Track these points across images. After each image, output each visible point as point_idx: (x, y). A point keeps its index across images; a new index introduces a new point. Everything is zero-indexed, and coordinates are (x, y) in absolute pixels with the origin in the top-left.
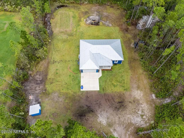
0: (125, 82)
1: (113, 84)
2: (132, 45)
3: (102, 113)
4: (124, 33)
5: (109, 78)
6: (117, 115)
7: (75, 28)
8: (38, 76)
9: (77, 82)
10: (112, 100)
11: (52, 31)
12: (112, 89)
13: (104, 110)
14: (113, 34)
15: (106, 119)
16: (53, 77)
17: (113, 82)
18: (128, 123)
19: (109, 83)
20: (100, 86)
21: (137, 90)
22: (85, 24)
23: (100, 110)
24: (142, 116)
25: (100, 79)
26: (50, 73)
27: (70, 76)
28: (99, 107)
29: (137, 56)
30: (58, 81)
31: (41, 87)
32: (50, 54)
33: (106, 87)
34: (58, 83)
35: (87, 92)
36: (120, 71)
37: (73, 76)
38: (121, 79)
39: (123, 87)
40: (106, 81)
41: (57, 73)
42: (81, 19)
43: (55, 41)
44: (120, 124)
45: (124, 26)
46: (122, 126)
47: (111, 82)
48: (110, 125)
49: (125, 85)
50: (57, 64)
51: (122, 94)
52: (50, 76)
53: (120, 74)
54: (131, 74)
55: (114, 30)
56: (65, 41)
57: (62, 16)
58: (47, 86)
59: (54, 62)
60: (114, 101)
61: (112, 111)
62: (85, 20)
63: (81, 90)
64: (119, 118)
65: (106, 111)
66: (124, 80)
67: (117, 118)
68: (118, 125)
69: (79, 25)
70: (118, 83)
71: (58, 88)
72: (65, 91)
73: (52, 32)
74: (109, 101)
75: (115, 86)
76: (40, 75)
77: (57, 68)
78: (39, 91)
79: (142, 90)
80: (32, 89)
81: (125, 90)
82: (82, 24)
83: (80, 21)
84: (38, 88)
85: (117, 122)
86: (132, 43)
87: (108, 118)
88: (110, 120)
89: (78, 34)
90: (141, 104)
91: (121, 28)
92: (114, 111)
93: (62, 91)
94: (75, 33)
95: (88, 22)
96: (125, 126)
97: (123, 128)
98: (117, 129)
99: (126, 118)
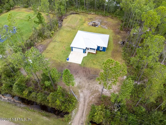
2: (119, 43)
3: (77, 78)
4: (116, 34)
5: (91, 59)
6: (88, 82)
7: (79, 26)
8: (40, 47)
9: (66, 55)
10: (88, 72)
12: (91, 66)
13: (79, 77)
15: (78, 83)
17: (94, 62)
18: (96, 90)
20: (82, 62)
22: (87, 25)
23: (76, 76)
25: (84, 58)
27: (63, 51)
28: (76, 74)
30: (52, 52)
32: (54, 37)
33: (87, 63)
34: (52, 53)
35: (71, 63)
36: (103, 56)
37: (65, 52)
40: (88, 60)
41: (54, 48)
42: (85, 22)
43: (61, 30)
44: (87, 89)
45: (117, 30)
46: (89, 90)
47: (93, 61)
48: (79, 87)
50: (56, 43)
51: (98, 70)
52: (49, 48)
53: (102, 58)
55: (108, 31)
56: (68, 31)
57: (72, 18)
59: (55, 41)
60: (89, 73)
61: (85, 79)
62: (88, 23)
63: (67, 61)
64: (89, 85)
65: (80, 78)
67: (87, 84)
68: (86, 89)
69: (82, 25)
70: (98, 63)
71: (51, 56)
72: (55, 59)
73: (62, 25)
74: (85, 72)
75: (94, 64)
76: (42, 47)
77: (55, 45)
82: (85, 24)
85: (86, 87)
86: (120, 41)
87: (80, 83)
88: (81, 84)
91: (114, 31)
92: (87, 79)
93: (53, 58)
94: (77, 28)
95: (90, 24)
96: (91, 91)
97: (89, 92)
98: (84, 92)
99: (95, 86)
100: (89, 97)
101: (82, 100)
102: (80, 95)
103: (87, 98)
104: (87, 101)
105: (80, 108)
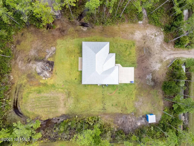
0: (127, 44)
1: (128, 55)
2: (85, 29)
3: (152, 66)
4: (67, 35)
5: (123, 58)
6: (154, 55)
7: (58, 90)
8: (119, 122)
9: (125, 87)
10: (143, 57)
11: (61, 117)
12: (133, 56)
13: (150, 65)
14: (68, 47)
15: (157, 64)
16: (120, 108)
17: (127, 54)
18: (160, 47)
19: (127, 58)
20: (130, 66)
21: (134, 35)
22: (51, 78)
23: (150, 68)
24: (155, 36)
25: (123, 66)
26: (116, 111)
27: (119, 93)
28: (148, 68)
29: (99, 27)
30: (125, 104)
31: (129, 117)
32: (94, 114)
33: (131, 61)
35: (135, 78)
36: (115, 46)
37: (120, 90)
38: (124, 47)
39: (131, 46)
40: (126, 61)
41: (116, 105)
42: (43, 84)
43: (77, 111)
44: (161, 54)
45: (57, 33)
46: (162, 53)
47: (126, 56)
48: (161, 61)
49: (130, 44)
50: (106, 106)
51: (137, 49)
52: (119, 111)
53: (119, 47)
54: (119, 37)
55: (62, 45)
56: (77, 100)
57: (37, 107)
58: (129, 112)
59: (104, 109)
60: (144, 56)
61: (151, 58)
62: (44, 78)
64: (157, 53)
65: (151, 63)
66: (125, 45)
67: (157, 55)
68: (162, 56)
69: (53, 86)
70: (128, 50)
71: (131, 103)
72: (134, 97)
74: (143, 60)
75: (130, 54)
76: (118, 120)
77: (111, 105)
78: (133, 118)
79: (135, 31)
80: (131, 125)
81: (134, 46)
82: (50, 82)
83: (45, 85)
84: (131, 120)
85: (160, 56)
86: (82, 28)
87: (157, 62)
89: (67, 87)
90: (146, 34)
91: (59, 37)
92: (151, 57)
93: (134, 99)
94: (66, 90)
95: (48, 75)
96: (162, 50)
97: (163, 52)
98: (165, 56)
99: (157, 48)
100: (168, 51)
101: (172, 57)
102: (169, 59)
103: (169, 53)
104: (172, 52)
105: (179, 56)
